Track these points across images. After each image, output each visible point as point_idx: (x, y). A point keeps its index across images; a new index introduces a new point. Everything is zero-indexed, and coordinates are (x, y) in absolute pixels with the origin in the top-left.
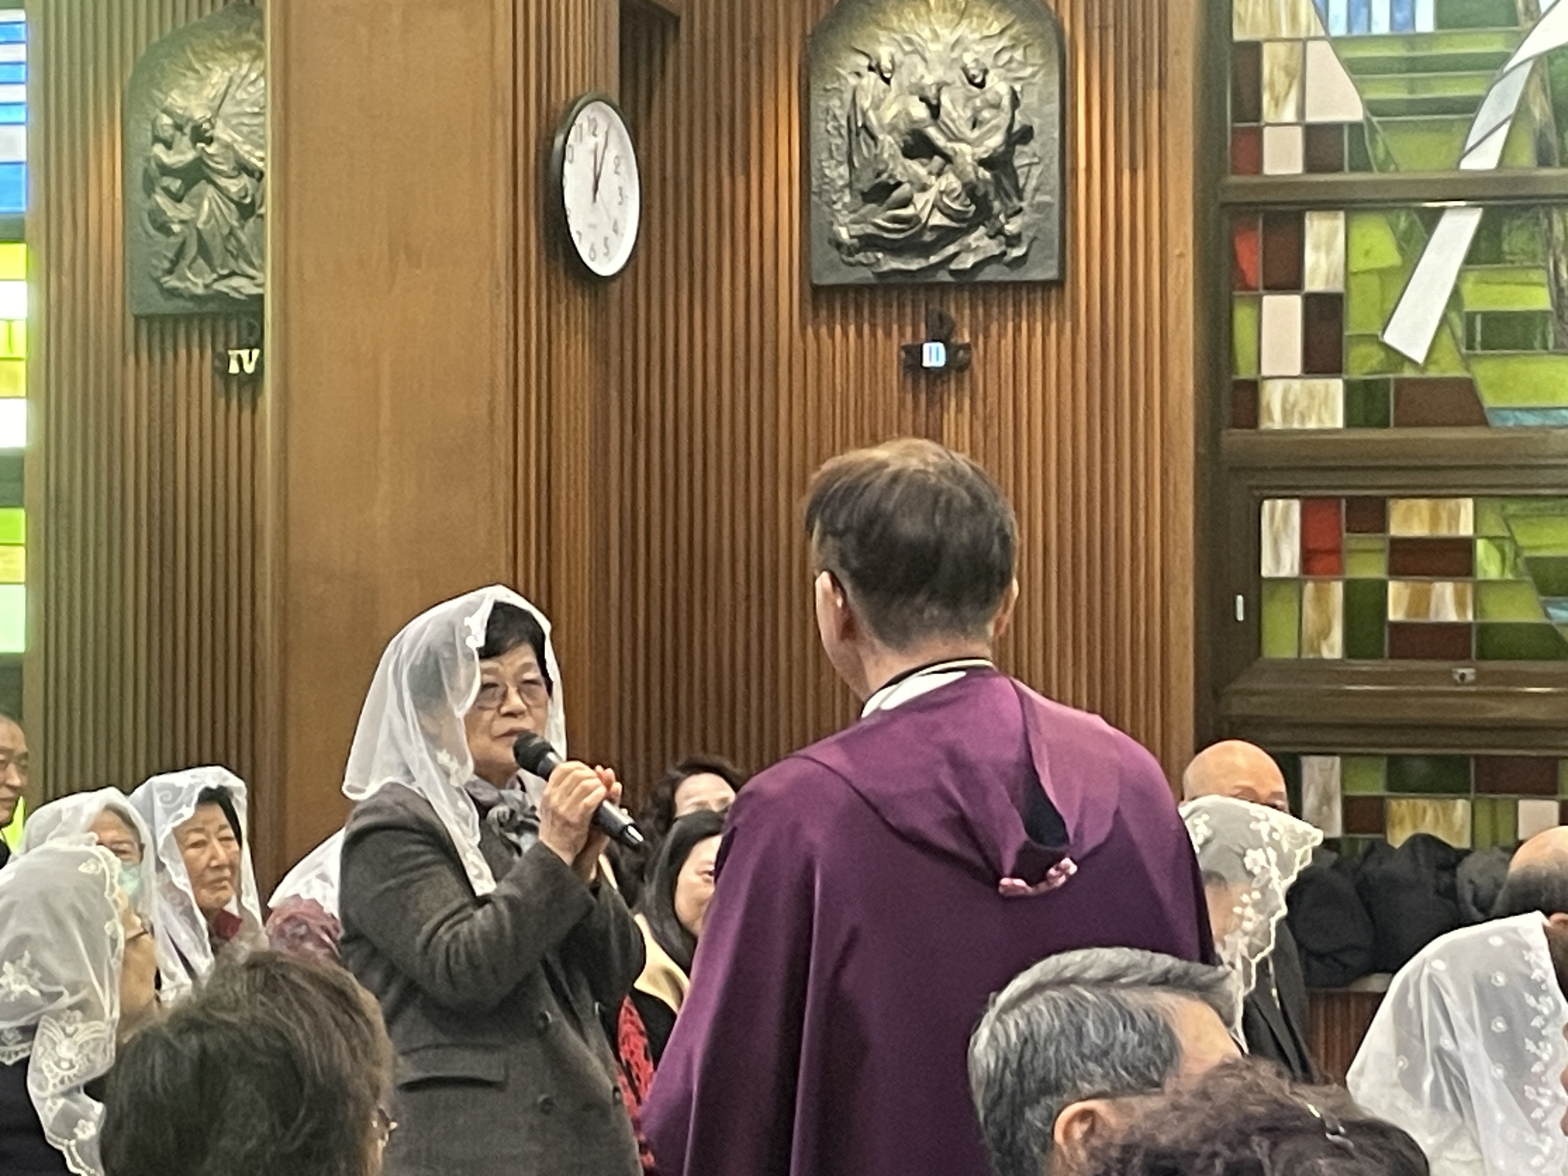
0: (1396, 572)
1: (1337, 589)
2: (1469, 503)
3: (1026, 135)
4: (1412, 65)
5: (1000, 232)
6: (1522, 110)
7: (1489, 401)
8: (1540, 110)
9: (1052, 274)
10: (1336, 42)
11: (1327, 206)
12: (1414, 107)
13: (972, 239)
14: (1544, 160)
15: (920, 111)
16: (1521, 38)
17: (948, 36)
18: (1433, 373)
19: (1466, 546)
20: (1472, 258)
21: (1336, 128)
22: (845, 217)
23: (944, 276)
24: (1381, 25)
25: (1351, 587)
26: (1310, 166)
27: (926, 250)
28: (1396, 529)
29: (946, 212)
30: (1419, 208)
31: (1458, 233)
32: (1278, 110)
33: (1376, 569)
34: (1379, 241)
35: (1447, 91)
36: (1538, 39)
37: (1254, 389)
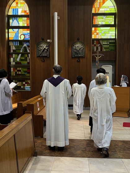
2: (21, 68)
4: (18, 47)
6: (23, 49)
7: (22, 63)
8: (24, 49)
10: (14, 46)
12: (18, 49)
14: (24, 52)
18: (19, 62)
19: (21, 70)
21: (14, 50)
25: (15, 72)
26: (13, 52)
28: (17, 69)
30: (18, 54)
31: (20, 55)
32: (11, 49)
33: (17, 71)
34: (16, 55)
35: (20, 48)
36: (24, 46)
37: (10, 63)
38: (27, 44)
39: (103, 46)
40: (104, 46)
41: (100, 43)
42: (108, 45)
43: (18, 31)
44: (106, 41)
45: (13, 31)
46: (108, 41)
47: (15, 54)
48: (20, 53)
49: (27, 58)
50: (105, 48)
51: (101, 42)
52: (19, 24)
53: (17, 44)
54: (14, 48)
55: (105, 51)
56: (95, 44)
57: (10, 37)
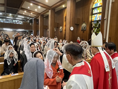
4: (96, 24)
9: (86, 30)
17: (84, 24)
21: (94, 26)
22: (82, 29)
31: (97, 28)
34: (95, 29)
36: (99, 23)
43: (97, 15)
45: (94, 16)
48: (97, 27)
52: (97, 11)
57: (92, 19)
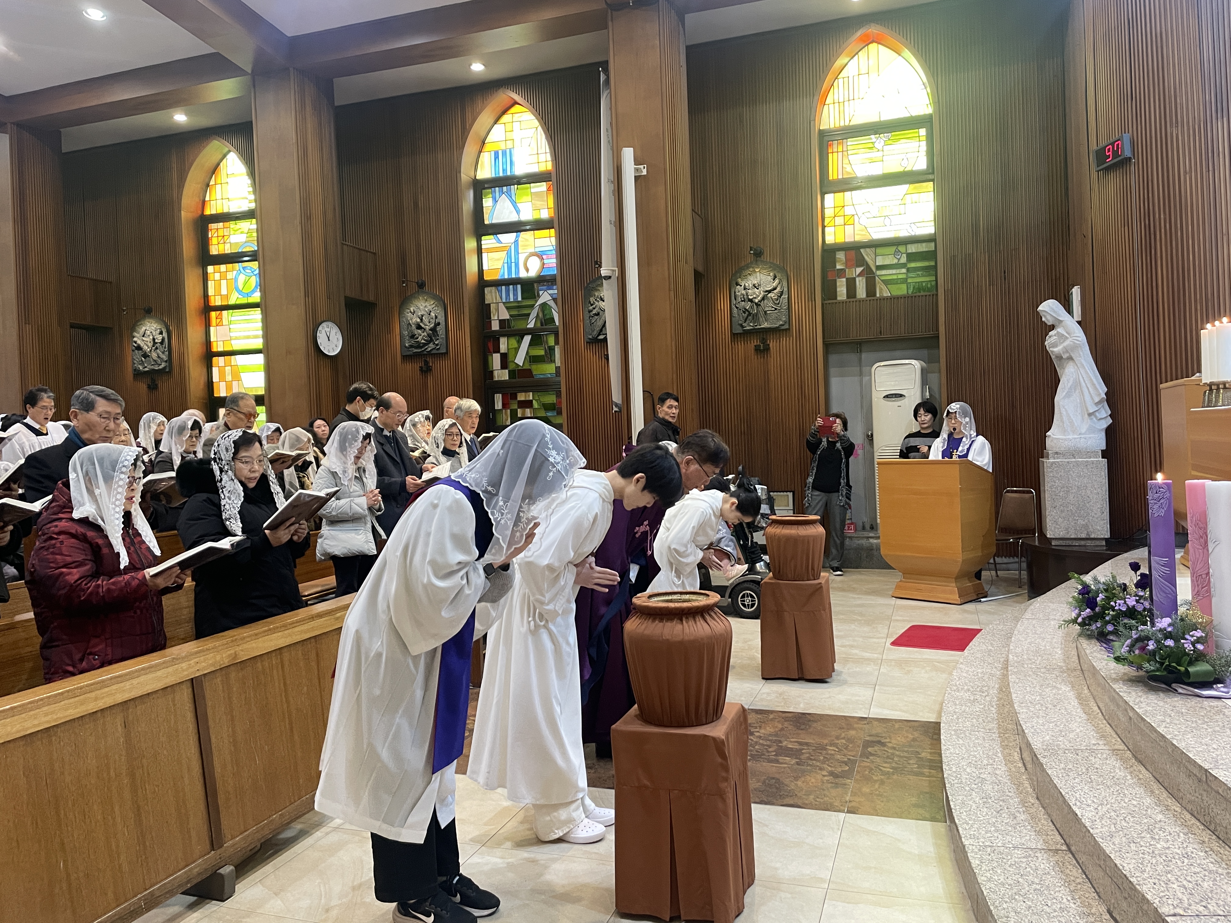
0: (519, 407)
1: (509, 411)
2: (531, 393)
3: (439, 324)
4: (519, 307)
5: (434, 343)
6: (537, 316)
7: (534, 373)
8: (541, 315)
9: (445, 351)
10: (504, 303)
11: (504, 336)
12: (519, 315)
13: (430, 345)
14: (542, 325)
15: (419, 320)
16: (536, 301)
17: (424, 305)
18: (524, 368)
19: (532, 401)
20: (529, 345)
21: (505, 320)
22: (407, 341)
23: (425, 353)
24: (512, 300)
25: (511, 410)
26: (500, 327)
27: (422, 347)
28: (519, 399)
29: (424, 340)
30: (520, 335)
31: (527, 339)
32: (494, 317)
33: (515, 407)
34: (513, 342)
35: (526, 311)
36: (540, 301)
37: (492, 372)
38: (551, 292)
39: (879, 273)
40: (884, 272)
41: (861, 261)
42: (903, 266)
43: (516, 242)
44: (893, 249)
45: (499, 241)
46: (902, 249)
47: (509, 335)
48: (528, 332)
49: (551, 349)
50: (886, 282)
51: (867, 255)
52: (518, 212)
53: (515, 295)
54: (505, 315)
55: (886, 294)
56: (839, 267)
57: (485, 267)
